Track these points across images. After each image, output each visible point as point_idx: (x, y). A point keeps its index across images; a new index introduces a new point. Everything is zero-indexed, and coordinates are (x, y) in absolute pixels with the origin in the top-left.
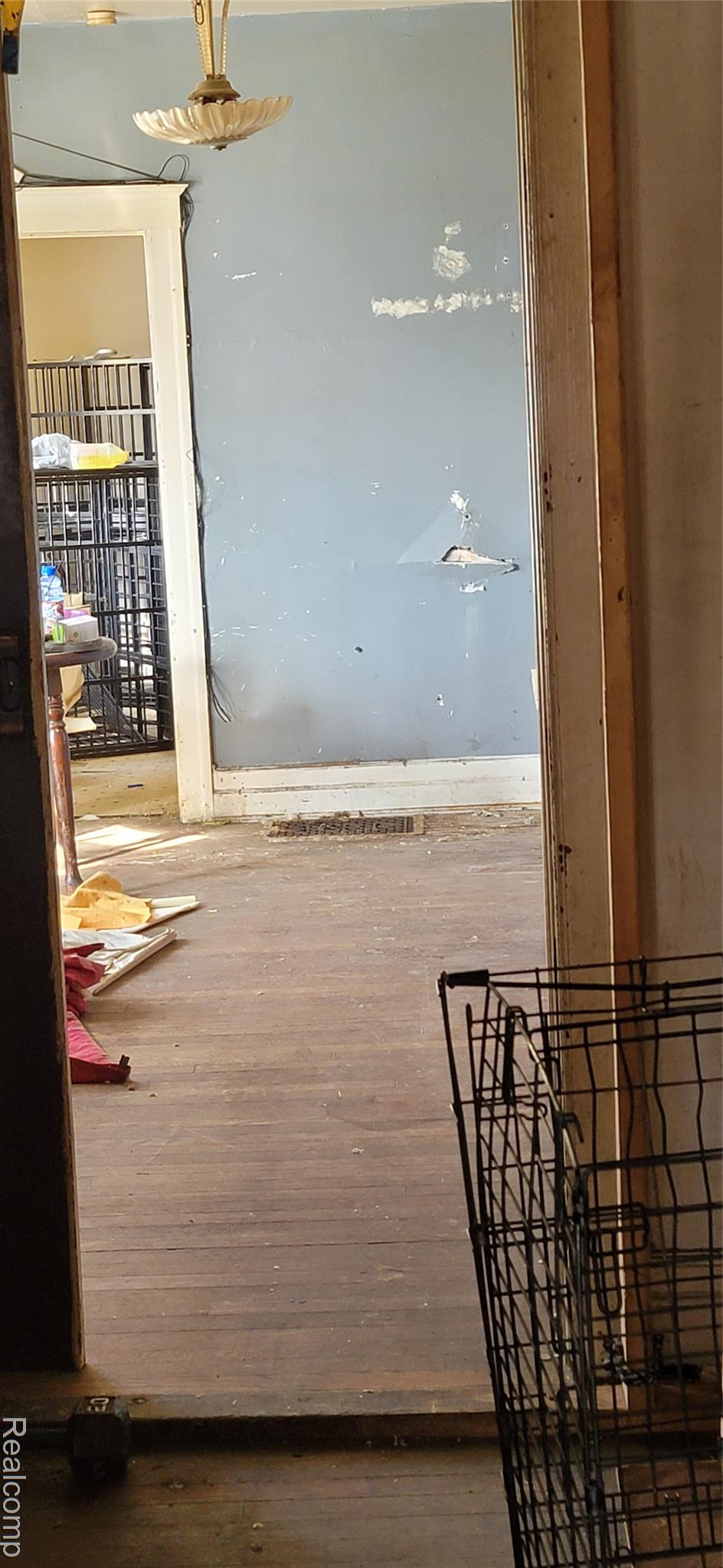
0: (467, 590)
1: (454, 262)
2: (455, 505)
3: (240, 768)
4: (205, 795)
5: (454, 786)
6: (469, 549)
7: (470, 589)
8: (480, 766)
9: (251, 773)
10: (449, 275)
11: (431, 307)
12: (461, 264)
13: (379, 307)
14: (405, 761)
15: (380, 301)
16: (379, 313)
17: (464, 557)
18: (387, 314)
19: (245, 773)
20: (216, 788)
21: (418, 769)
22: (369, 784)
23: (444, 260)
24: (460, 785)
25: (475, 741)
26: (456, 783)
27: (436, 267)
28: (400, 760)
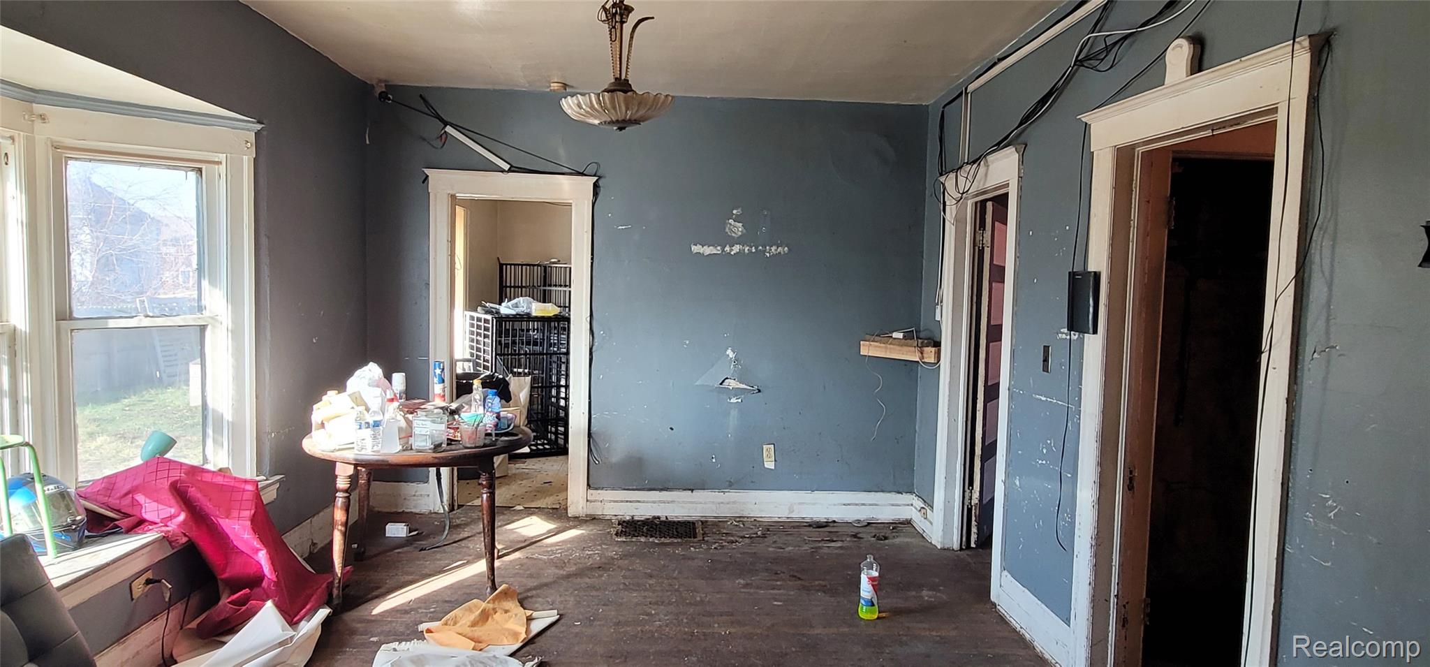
0: (732, 401)
1: (737, 228)
2: (728, 355)
3: (602, 489)
4: (582, 503)
5: (718, 505)
6: (734, 379)
7: (734, 400)
8: (733, 495)
9: (608, 491)
10: (733, 235)
11: (723, 250)
12: (740, 229)
13: (696, 249)
14: (692, 490)
15: (696, 245)
16: (695, 252)
17: (732, 384)
18: (699, 253)
19: (605, 491)
20: (588, 499)
21: (699, 495)
22: (672, 501)
23: (732, 227)
24: (722, 505)
25: (730, 482)
26: (719, 503)
27: (727, 230)
28: (690, 490)
